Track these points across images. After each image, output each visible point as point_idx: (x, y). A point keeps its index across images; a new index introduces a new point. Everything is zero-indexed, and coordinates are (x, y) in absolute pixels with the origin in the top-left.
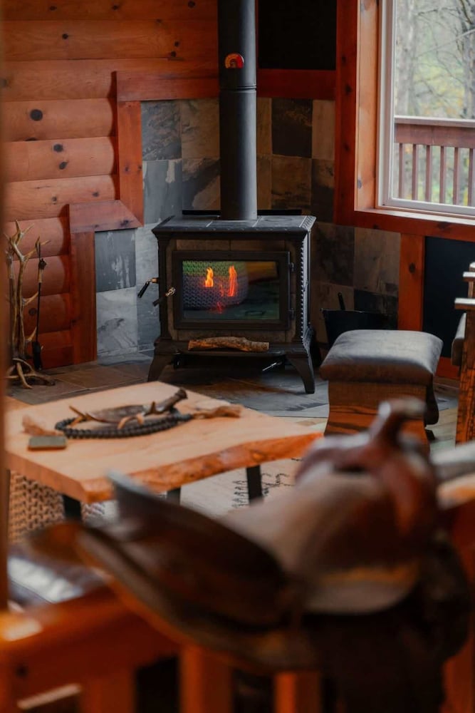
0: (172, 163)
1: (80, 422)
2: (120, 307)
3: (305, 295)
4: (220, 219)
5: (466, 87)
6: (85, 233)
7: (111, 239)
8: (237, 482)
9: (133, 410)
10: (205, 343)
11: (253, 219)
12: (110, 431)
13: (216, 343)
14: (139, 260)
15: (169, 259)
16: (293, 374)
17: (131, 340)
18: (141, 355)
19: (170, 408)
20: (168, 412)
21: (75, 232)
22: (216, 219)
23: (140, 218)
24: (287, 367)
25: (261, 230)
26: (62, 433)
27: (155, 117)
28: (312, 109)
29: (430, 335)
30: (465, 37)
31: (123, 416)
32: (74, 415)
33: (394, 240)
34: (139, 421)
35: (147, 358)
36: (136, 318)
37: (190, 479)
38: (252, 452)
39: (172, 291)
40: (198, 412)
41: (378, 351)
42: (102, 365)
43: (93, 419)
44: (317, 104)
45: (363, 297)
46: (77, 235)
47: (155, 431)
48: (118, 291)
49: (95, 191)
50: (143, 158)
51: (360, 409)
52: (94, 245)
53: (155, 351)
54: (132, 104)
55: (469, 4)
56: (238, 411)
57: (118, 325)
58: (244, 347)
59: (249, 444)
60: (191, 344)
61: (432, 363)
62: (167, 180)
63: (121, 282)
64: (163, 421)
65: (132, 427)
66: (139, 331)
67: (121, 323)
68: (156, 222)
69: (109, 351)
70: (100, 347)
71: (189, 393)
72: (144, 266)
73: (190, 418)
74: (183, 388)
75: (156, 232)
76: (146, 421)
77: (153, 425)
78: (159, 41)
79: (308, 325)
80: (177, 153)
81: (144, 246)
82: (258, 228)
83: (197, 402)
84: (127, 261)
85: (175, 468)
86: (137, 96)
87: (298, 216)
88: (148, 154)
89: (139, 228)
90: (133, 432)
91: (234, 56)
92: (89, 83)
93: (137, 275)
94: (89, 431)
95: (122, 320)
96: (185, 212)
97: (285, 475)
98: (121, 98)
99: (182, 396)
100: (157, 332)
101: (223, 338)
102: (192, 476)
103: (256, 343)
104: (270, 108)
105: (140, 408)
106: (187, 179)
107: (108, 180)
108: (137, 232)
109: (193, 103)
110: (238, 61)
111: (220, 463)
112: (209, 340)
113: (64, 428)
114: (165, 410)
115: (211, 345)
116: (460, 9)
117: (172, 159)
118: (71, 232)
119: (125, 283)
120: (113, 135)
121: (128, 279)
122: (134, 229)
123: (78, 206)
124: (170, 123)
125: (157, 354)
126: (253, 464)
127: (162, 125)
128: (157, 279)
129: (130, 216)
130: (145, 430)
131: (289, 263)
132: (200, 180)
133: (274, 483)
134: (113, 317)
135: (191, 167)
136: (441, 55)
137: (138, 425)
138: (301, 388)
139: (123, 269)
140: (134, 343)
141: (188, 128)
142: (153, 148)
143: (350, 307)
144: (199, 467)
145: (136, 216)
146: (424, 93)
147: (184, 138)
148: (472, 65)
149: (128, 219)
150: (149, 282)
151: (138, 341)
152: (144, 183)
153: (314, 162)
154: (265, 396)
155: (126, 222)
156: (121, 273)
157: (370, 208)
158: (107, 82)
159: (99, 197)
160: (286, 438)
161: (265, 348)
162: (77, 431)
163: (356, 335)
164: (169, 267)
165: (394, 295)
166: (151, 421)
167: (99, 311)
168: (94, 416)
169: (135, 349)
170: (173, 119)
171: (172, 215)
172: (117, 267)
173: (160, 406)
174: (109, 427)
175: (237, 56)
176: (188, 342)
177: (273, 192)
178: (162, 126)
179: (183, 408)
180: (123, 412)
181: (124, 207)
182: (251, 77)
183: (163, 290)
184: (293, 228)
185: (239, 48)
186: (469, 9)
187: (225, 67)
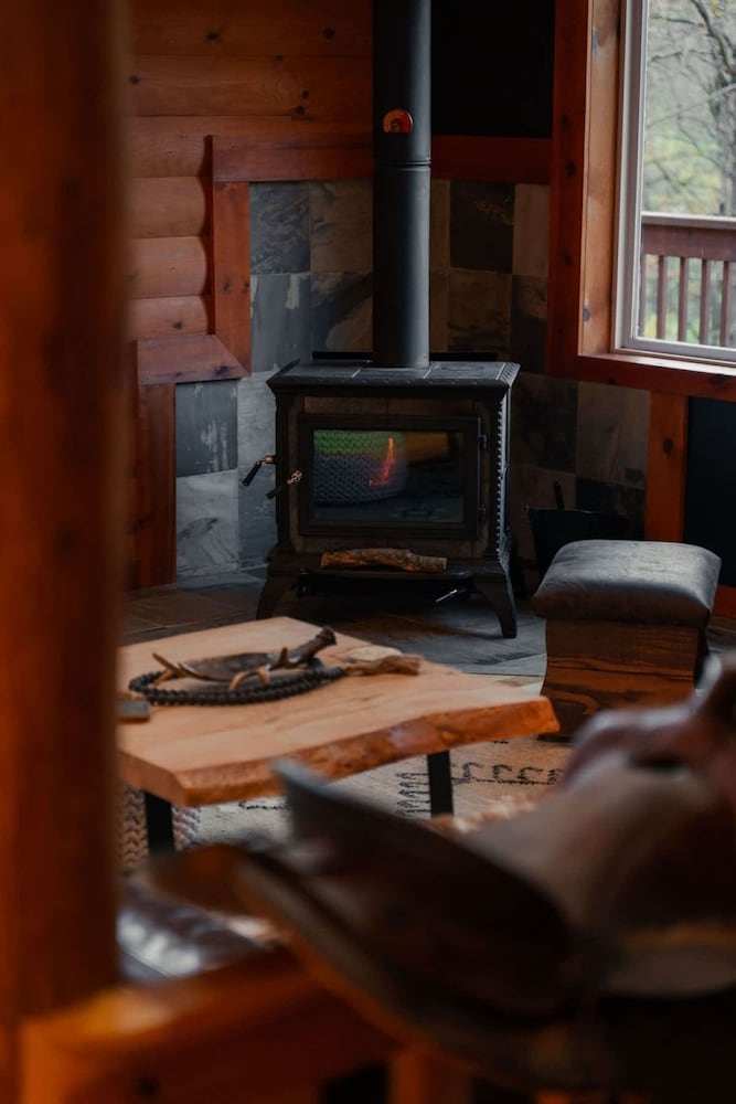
0: (295, 279)
1: (168, 679)
2: (212, 501)
3: (502, 485)
4: (371, 365)
5: (724, 172)
6: (161, 385)
7: (199, 394)
8: (403, 775)
9: (252, 661)
10: (347, 558)
11: (423, 367)
12: (217, 694)
13: (363, 559)
14: (241, 428)
15: (292, 428)
16: (483, 607)
17: (228, 551)
18: (243, 574)
19: (309, 658)
20: (304, 665)
21: (145, 383)
22: (365, 365)
23: (246, 363)
24: (474, 597)
25: (436, 384)
26: (141, 695)
27: (270, 208)
28: (513, 198)
29: (700, 549)
30: (724, 95)
31: (236, 671)
32: (158, 667)
33: (640, 401)
34: (262, 679)
35: (255, 579)
36: (237, 517)
37: (346, 770)
38: (441, 728)
39: (297, 476)
40: (352, 666)
41: (624, 573)
42: (185, 590)
43: (189, 674)
44: (522, 191)
45: (590, 489)
46: (149, 388)
47: (286, 695)
48: (208, 476)
49: (177, 320)
50: (252, 270)
51: (593, 662)
52: (174, 405)
53: (269, 568)
54: (235, 186)
55: (730, 45)
56: (417, 665)
57: (210, 528)
58: (407, 565)
59: (437, 716)
60: (326, 559)
61: (708, 593)
62: (288, 305)
63: (215, 462)
64: (299, 679)
65: (251, 688)
66: (241, 537)
67: (214, 526)
68: (269, 368)
69: (194, 569)
70: (181, 561)
71: (337, 635)
72: (250, 437)
73: (340, 675)
74: (329, 628)
75: (272, 384)
76: (272, 679)
77: (285, 684)
78: (278, 89)
79: (505, 531)
80: (304, 265)
81: (253, 405)
82: (431, 380)
83: (350, 649)
84: (224, 429)
85: (322, 754)
86: (244, 173)
87: (493, 364)
88: (260, 265)
89: (244, 379)
90: (253, 694)
91: (397, 114)
92: (170, 152)
93: (240, 451)
94: (183, 692)
95: (214, 521)
96: (316, 355)
97: (477, 765)
98: (220, 176)
99: (327, 640)
100: (272, 539)
101: (375, 551)
102: (348, 766)
103: (427, 558)
104: (448, 195)
105: (262, 658)
106: (319, 304)
107: (197, 303)
108: (241, 385)
109: (329, 187)
110: (403, 122)
111: (391, 745)
112: (354, 553)
113: (143, 687)
114: (300, 662)
115: (355, 561)
116: (716, 53)
117: (296, 272)
118: (140, 383)
119: (220, 462)
120: (206, 234)
121: (225, 456)
122: (236, 380)
123: (150, 343)
124: (292, 218)
125: (272, 573)
126: (441, 749)
127: (281, 219)
128: (273, 457)
129: (230, 360)
130: (271, 692)
131: (480, 435)
132: (339, 305)
133: (461, 777)
134: (201, 516)
135: (324, 286)
136: (685, 123)
137: (260, 685)
138: (496, 629)
139: (219, 442)
140: (233, 556)
141: (321, 224)
142: (267, 255)
143: (570, 504)
144: (359, 751)
145: (239, 359)
146: (658, 180)
147: (314, 240)
148: (732, 139)
149: (226, 365)
150: (261, 462)
151: (239, 554)
152: (252, 309)
153: (516, 279)
154: (441, 641)
155: (224, 369)
156: (216, 446)
157: (602, 352)
158: (197, 151)
159: (183, 330)
160: (493, 708)
161: (440, 566)
162: (165, 692)
163: (586, 548)
164: (292, 439)
165: (639, 486)
166: (280, 677)
167: (180, 507)
168: (192, 670)
169: (235, 566)
170: (299, 210)
171: (294, 359)
172: (209, 439)
173: (294, 656)
174: (215, 688)
175: (402, 113)
176: (321, 555)
177: (451, 326)
178: (281, 221)
179: (328, 658)
180: (236, 665)
181: (220, 346)
182: (423, 147)
183: (282, 476)
184: (485, 380)
185: (405, 102)
186: (729, 52)
187: (383, 131)
